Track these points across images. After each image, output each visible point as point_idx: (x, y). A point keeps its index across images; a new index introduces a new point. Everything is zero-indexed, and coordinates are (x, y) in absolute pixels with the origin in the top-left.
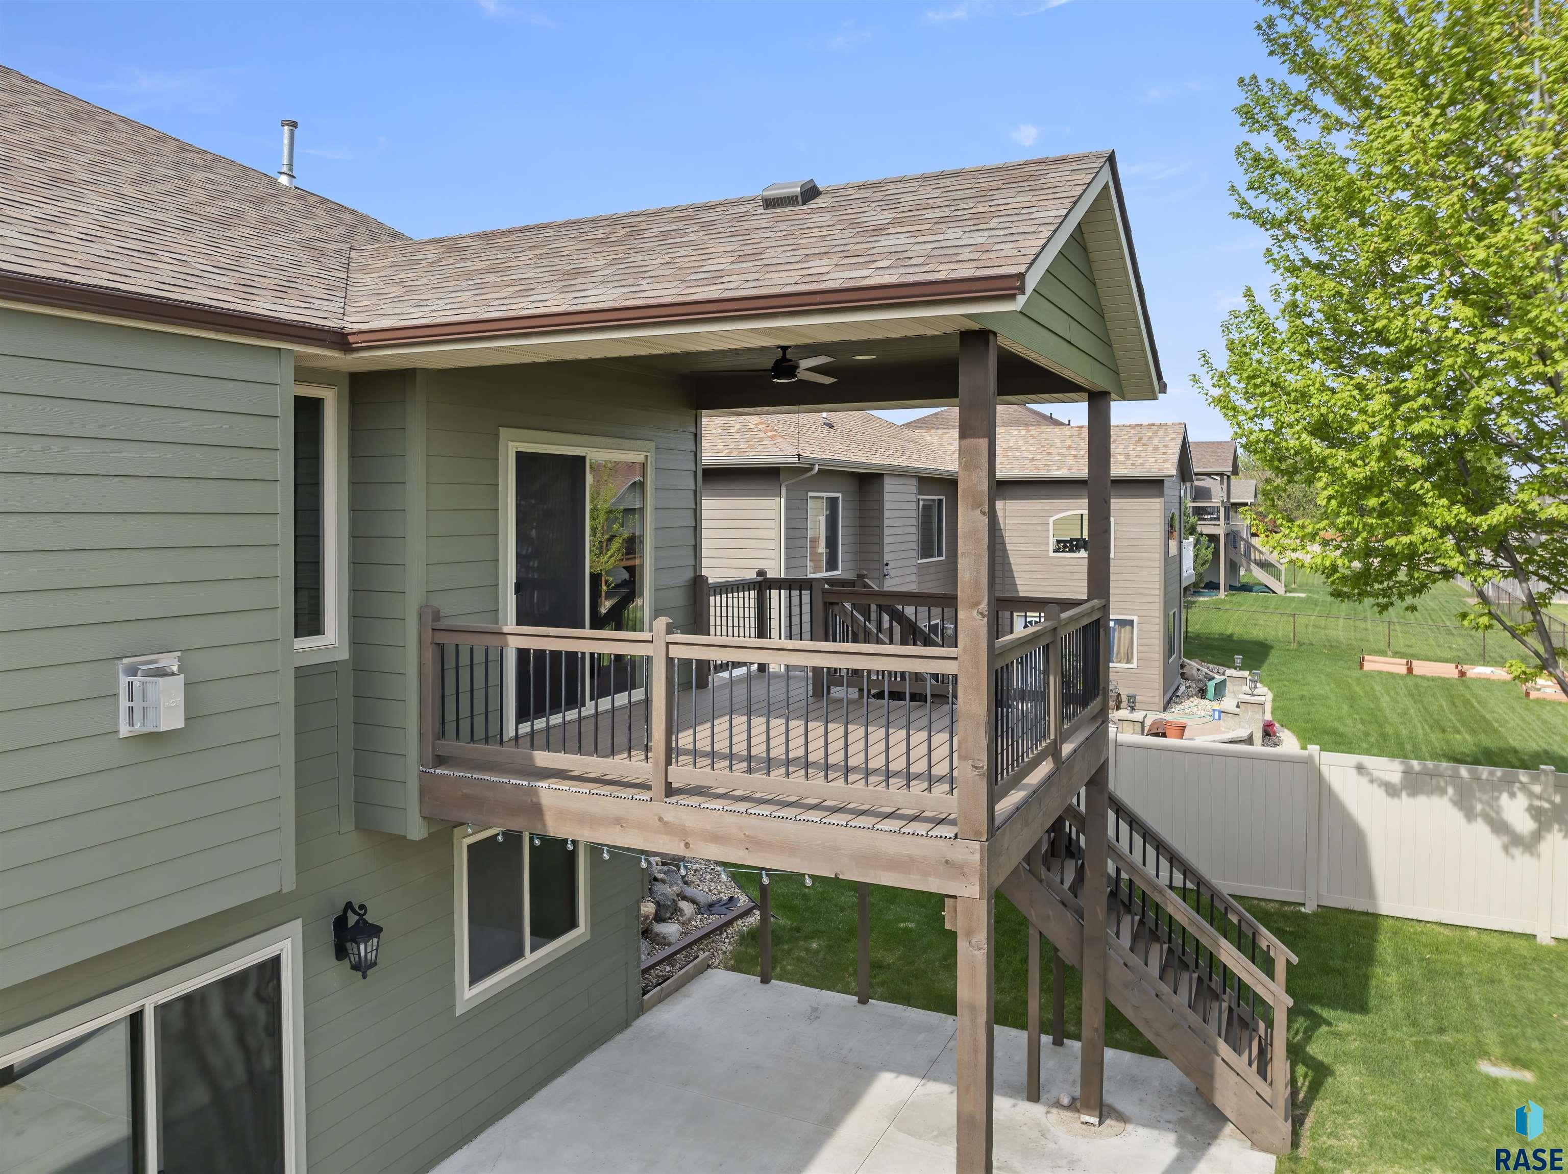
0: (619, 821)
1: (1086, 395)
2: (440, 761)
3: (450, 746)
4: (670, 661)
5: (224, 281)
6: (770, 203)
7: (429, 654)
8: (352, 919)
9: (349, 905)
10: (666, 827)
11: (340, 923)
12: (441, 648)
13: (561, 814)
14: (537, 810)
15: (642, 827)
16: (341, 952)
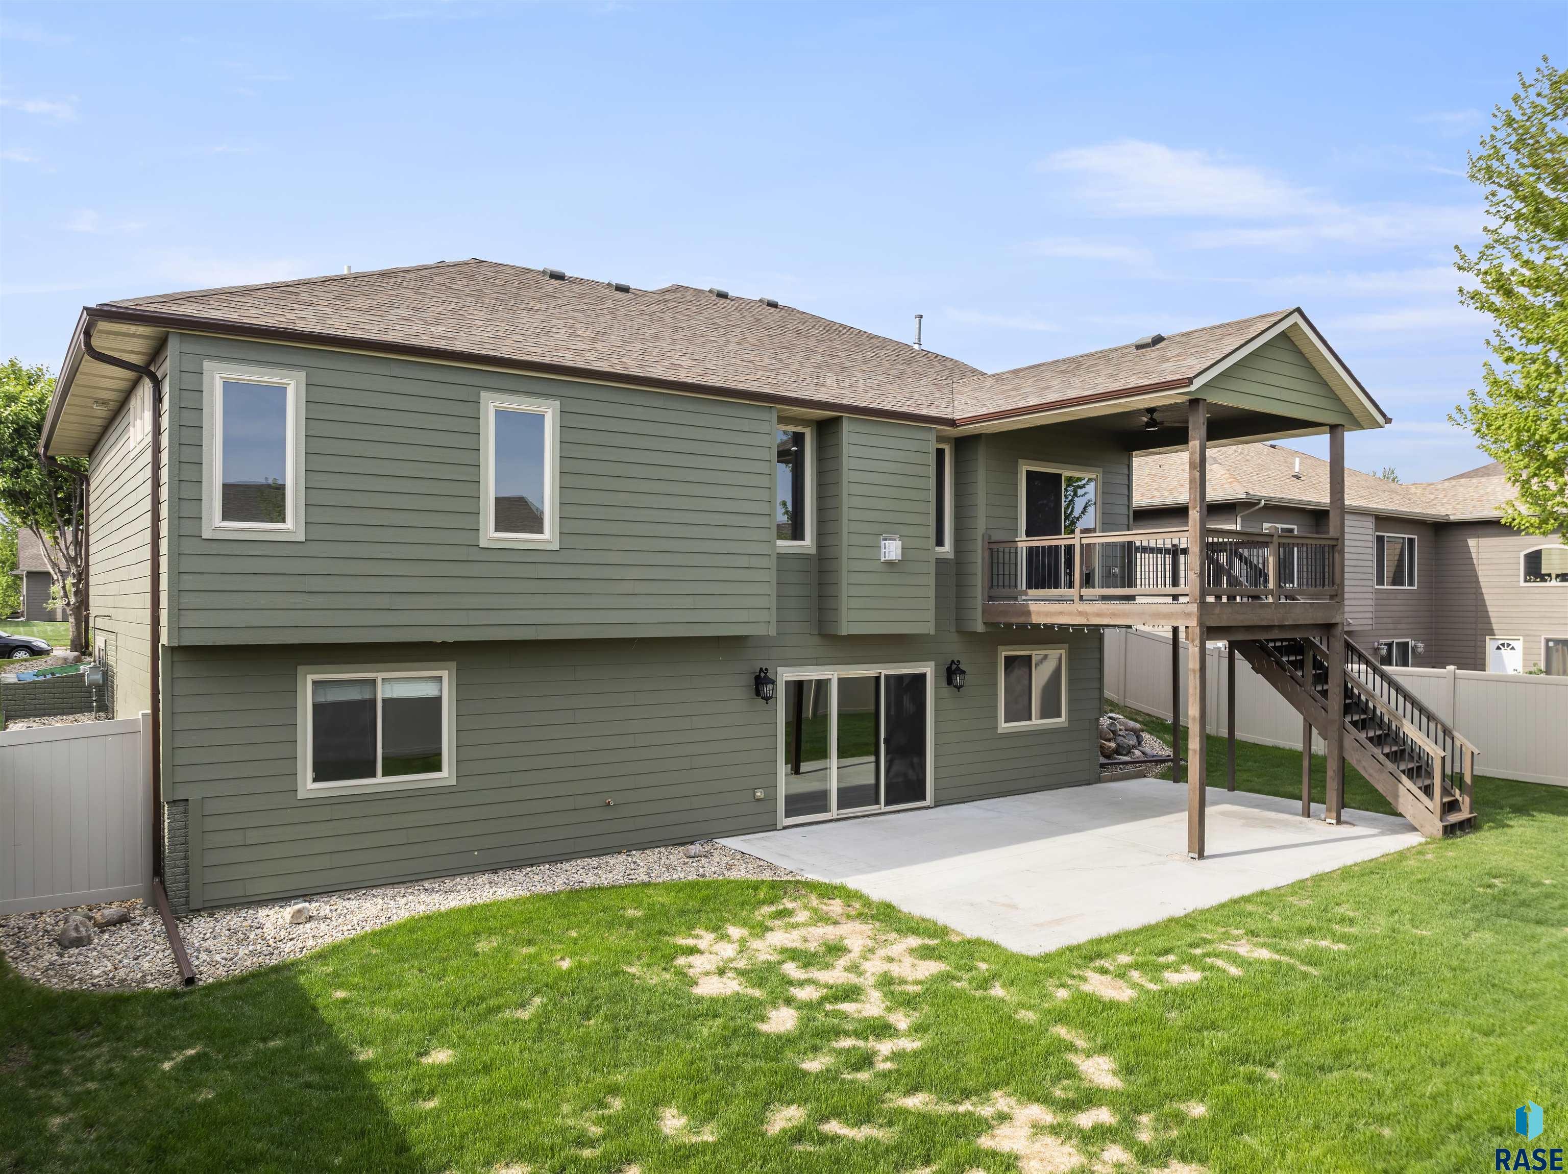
0: (1061, 613)
1: (1327, 428)
2: (991, 598)
3: (996, 592)
4: (1082, 545)
5: (909, 403)
6: (1139, 347)
7: (987, 554)
8: (954, 667)
9: (953, 662)
10: (1080, 613)
11: (949, 669)
12: (991, 550)
13: (1039, 613)
14: (1028, 613)
15: (1070, 614)
16: (950, 682)
